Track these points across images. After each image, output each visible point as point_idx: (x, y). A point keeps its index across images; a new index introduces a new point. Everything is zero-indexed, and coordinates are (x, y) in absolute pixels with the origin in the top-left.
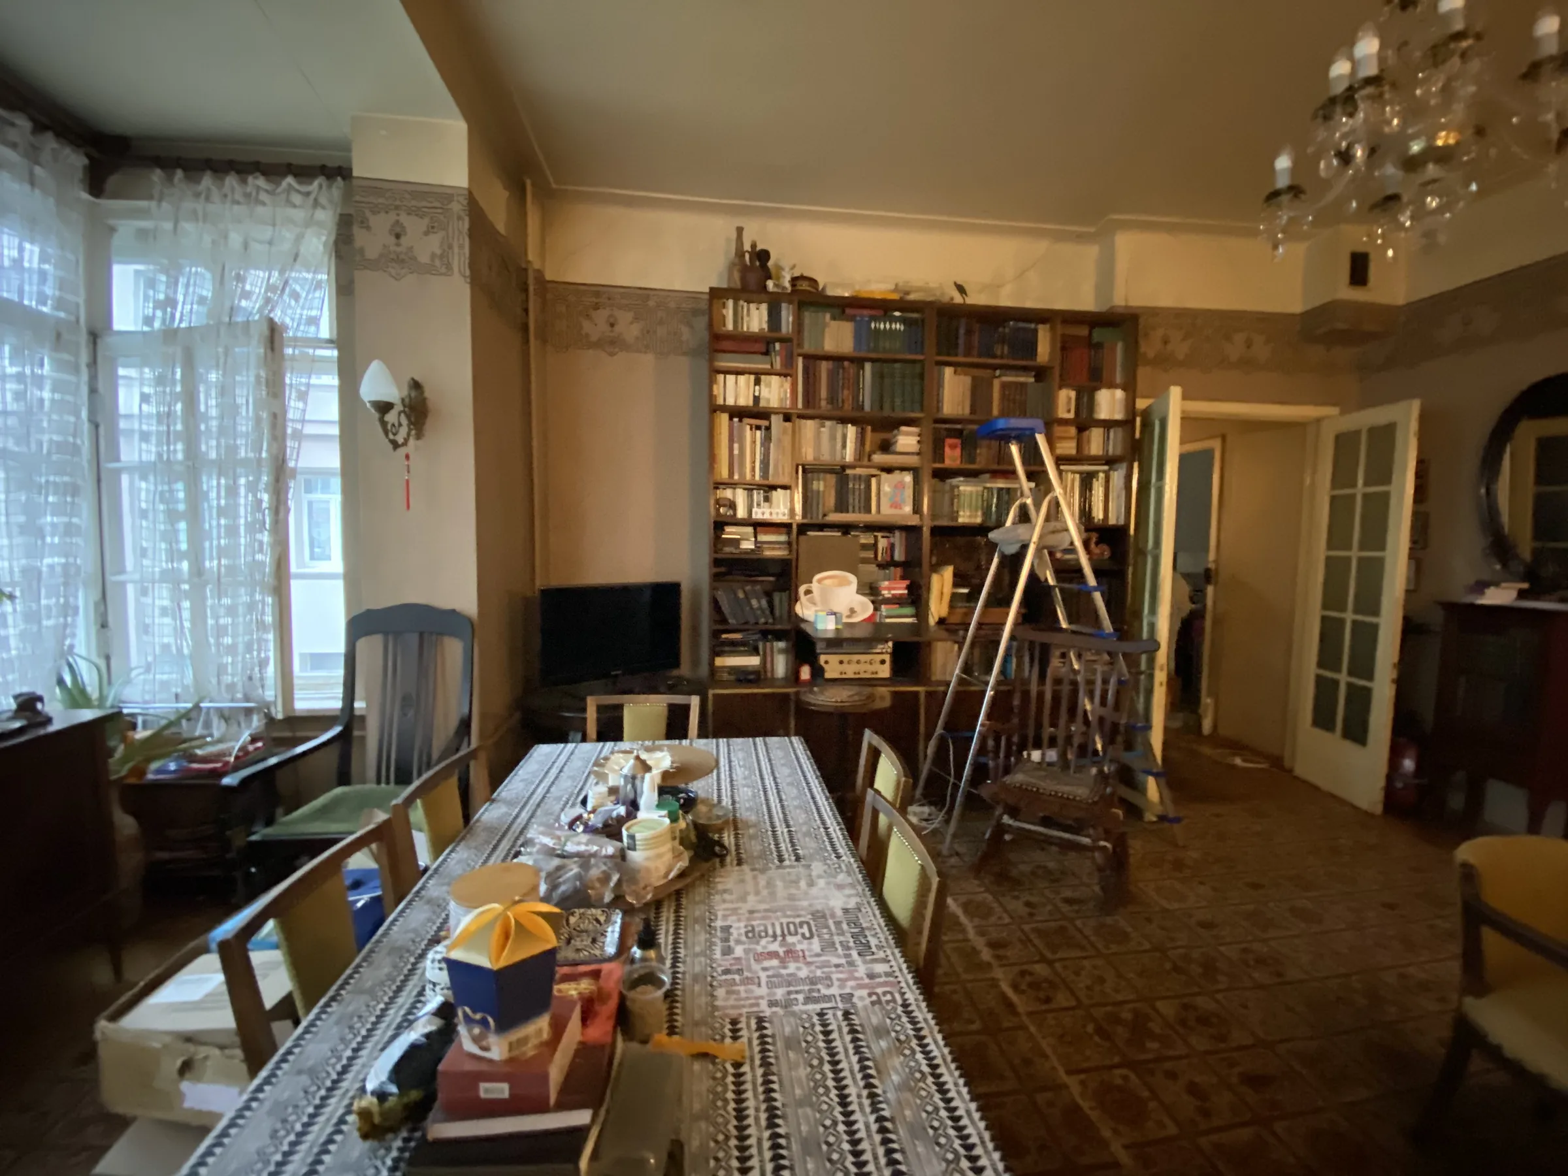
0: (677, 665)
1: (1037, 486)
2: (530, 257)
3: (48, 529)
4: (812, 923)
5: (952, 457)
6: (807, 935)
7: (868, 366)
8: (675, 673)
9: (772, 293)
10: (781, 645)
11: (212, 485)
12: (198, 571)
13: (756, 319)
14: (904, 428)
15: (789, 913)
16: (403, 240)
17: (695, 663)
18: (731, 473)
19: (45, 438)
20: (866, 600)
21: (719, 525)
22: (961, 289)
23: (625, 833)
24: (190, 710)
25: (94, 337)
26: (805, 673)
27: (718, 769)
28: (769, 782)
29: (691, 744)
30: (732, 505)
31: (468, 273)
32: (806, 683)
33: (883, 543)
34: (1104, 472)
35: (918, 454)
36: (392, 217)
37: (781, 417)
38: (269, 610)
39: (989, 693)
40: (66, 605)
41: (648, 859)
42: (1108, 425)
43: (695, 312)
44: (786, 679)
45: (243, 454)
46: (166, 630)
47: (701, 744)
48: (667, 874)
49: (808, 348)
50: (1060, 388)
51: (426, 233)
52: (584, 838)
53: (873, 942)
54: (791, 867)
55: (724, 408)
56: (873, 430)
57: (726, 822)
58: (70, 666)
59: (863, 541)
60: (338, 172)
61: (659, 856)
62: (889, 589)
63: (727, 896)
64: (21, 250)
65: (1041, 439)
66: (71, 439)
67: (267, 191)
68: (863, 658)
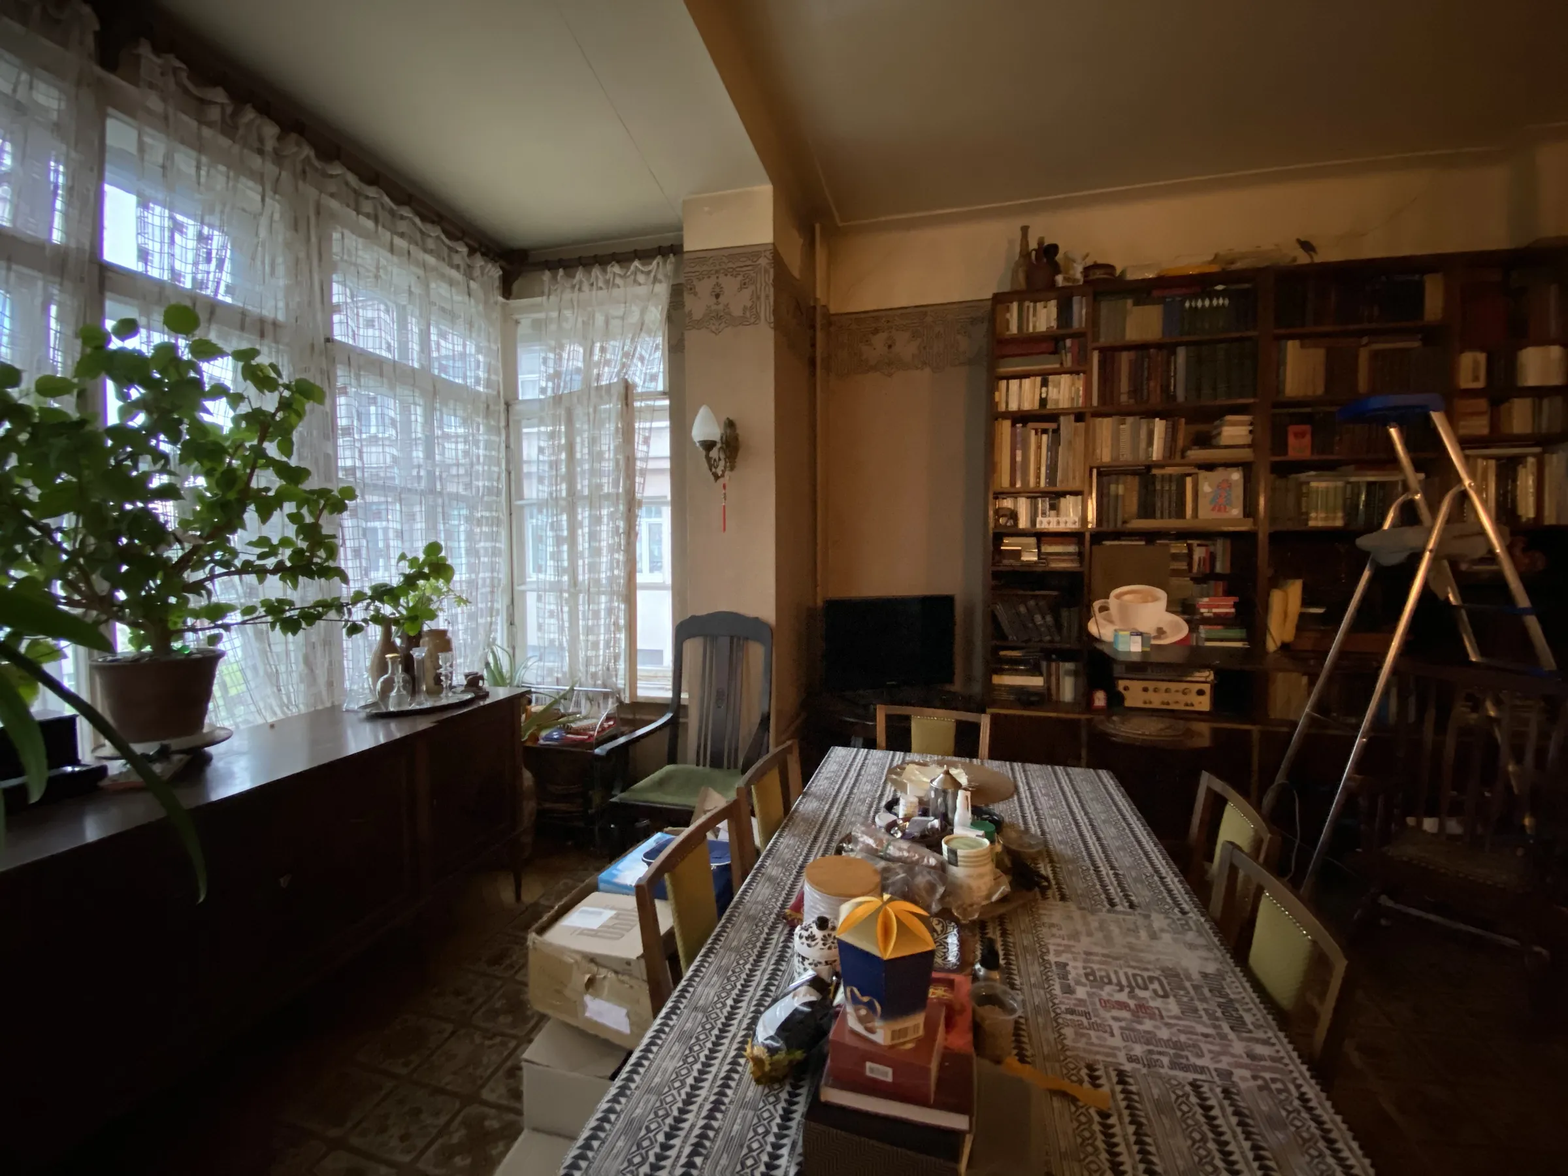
0: (951, 681)
1: (1427, 477)
2: (818, 295)
3: (482, 552)
4: (1162, 979)
5: (1299, 446)
6: (1161, 992)
7: (1181, 353)
8: (948, 687)
9: (1063, 288)
10: (1070, 666)
11: (583, 514)
12: (574, 582)
13: (1044, 318)
14: (1229, 418)
15: (1133, 964)
16: (720, 299)
17: (969, 679)
18: (1013, 483)
19: (480, 484)
20: (1178, 620)
21: (998, 538)
22: (1307, 246)
23: (945, 847)
24: (568, 692)
25: (508, 405)
26: (1100, 699)
27: (1018, 794)
28: (1080, 815)
29: (982, 763)
30: (1014, 515)
31: (772, 319)
32: (1099, 710)
33: (1199, 553)
34: (1534, 455)
35: (1249, 446)
36: (713, 280)
37: (1072, 417)
38: (622, 614)
39: (1359, 741)
40: (492, 609)
41: (970, 876)
42: (1538, 393)
43: (973, 321)
44: (1075, 703)
45: (606, 490)
46: (552, 628)
47: (995, 765)
48: (989, 896)
49: (1103, 341)
50: (1462, 352)
51: (741, 289)
52: (905, 845)
53: (1248, 1018)
54: (1124, 913)
55: (1007, 415)
56: (1186, 423)
57: (1040, 853)
58: (493, 653)
59: (1173, 551)
60: (672, 250)
61: (981, 876)
62: (1209, 606)
63: (1054, 930)
64: (464, 346)
65: (1438, 418)
66: (495, 484)
67: (620, 276)
68: (1173, 686)
